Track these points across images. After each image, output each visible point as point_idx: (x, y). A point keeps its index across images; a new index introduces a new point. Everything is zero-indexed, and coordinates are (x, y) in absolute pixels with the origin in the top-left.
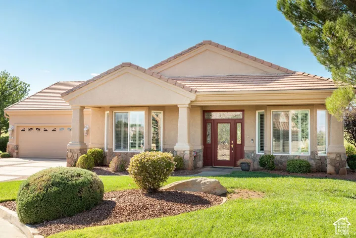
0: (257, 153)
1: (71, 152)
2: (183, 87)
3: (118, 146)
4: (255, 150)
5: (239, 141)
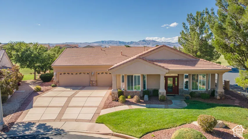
0: (184, 89)
1: (113, 94)
2: (154, 64)
3: (129, 89)
4: (183, 88)
5: (176, 85)
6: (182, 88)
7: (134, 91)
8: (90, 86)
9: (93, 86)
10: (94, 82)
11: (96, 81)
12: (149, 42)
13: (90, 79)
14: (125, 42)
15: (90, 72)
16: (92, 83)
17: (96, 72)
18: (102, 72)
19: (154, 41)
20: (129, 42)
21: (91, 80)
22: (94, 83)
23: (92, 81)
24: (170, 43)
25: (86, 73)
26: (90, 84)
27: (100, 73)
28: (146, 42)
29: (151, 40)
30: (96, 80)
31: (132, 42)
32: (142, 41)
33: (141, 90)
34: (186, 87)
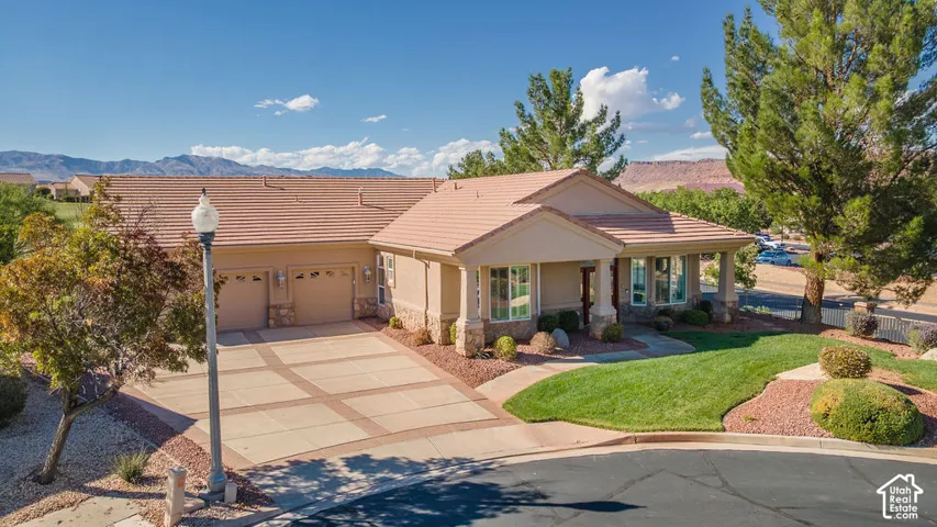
0: (632, 304)
4: (630, 302)
6: (625, 300)
7: (511, 320)
8: (268, 326)
9: (284, 326)
10: (283, 312)
11: (292, 308)
12: (207, 163)
13: (268, 300)
14: (97, 162)
15: (267, 273)
16: (278, 314)
17: (290, 269)
18: (315, 268)
19: (229, 163)
20: (113, 163)
21: (272, 302)
22: (285, 316)
23: (275, 307)
24: (289, 170)
25: (249, 278)
26: (268, 318)
27: (307, 275)
28: (191, 164)
29: (216, 156)
30: (291, 301)
31: (127, 162)
32: (176, 158)
33: (533, 316)
34: (638, 298)
